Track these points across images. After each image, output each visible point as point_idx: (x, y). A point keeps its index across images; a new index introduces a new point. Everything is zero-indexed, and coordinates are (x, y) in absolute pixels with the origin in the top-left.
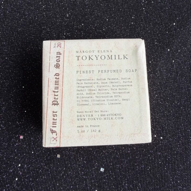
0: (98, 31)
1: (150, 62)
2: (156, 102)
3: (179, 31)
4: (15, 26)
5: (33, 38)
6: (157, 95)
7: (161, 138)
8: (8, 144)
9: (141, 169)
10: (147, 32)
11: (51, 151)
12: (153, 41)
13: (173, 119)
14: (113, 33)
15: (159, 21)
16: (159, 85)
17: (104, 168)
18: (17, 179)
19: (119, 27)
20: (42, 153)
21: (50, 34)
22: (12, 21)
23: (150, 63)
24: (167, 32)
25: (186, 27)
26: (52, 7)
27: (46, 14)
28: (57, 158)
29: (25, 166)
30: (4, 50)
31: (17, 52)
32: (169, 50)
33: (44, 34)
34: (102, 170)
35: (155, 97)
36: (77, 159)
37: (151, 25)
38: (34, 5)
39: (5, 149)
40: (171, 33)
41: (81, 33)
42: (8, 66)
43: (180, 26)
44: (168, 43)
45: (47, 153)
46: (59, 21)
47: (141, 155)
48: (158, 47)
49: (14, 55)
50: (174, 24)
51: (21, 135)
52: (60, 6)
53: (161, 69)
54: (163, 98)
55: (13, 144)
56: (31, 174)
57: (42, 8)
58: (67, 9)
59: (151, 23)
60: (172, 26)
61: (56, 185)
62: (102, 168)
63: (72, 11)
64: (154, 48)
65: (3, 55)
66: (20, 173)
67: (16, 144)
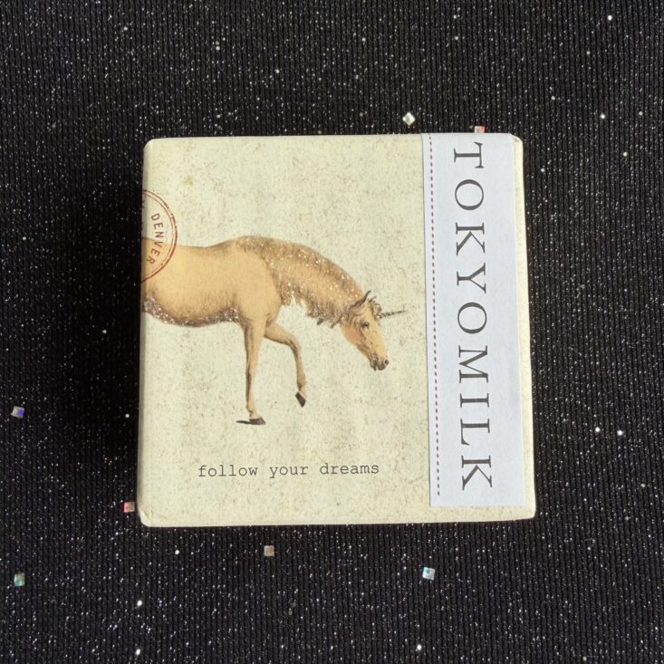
0: (337, 86)
1: (543, 170)
2: (582, 310)
3: (632, 42)
4: (35, 115)
5: (107, 150)
6: (583, 286)
7: (620, 433)
8: (86, 538)
9: (564, 550)
10: (514, 63)
11: (238, 538)
12: (541, 91)
13: (653, 359)
14: (393, 84)
15: (552, 17)
16: (585, 247)
17: (433, 567)
18: (138, 652)
19: (410, 61)
20: (209, 549)
21: (166, 127)
22: (20, 102)
23: (541, 173)
24: (588, 53)
25: (655, 21)
26: (157, 26)
27: (139, 54)
28: (266, 558)
29: (158, 604)
30: (11, 210)
31: (58, 212)
32: (603, 116)
33: (144, 128)
34: (428, 573)
35: (576, 293)
36: (335, 550)
37: (526, 34)
38: (91, 29)
39: (79, 558)
40: (602, 54)
41: (277, 104)
42: (35, 264)
43: (630, 22)
44: (598, 90)
45: (228, 546)
46: (190, 71)
47: (555, 501)
48: (564, 111)
49: (50, 224)
50: (610, 18)
51: (125, 501)
52: (186, 17)
53: (584, 189)
54: (605, 292)
55: (103, 536)
56: (184, 627)
57: (119, 36)
58: (210, 24)
59: (525, 27)
60: (601, 26)
61: (279, 649)
62: (426, 569)
63: (231, 28)
64: (550, 117)
65: (12, 228)
66: (146, 631)
67: (114, 533)
